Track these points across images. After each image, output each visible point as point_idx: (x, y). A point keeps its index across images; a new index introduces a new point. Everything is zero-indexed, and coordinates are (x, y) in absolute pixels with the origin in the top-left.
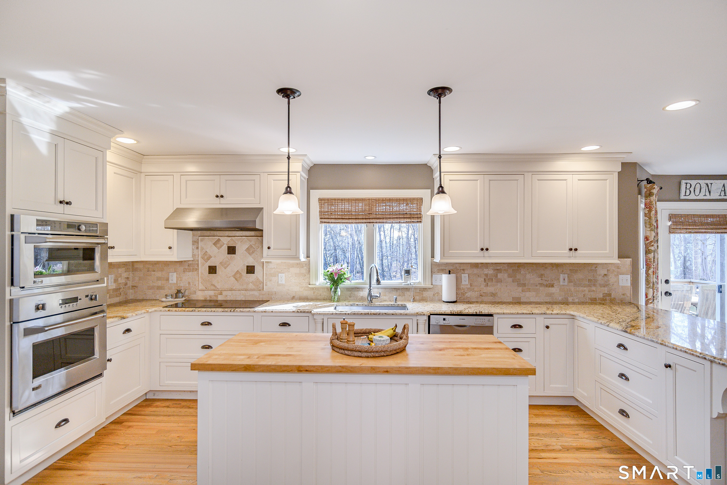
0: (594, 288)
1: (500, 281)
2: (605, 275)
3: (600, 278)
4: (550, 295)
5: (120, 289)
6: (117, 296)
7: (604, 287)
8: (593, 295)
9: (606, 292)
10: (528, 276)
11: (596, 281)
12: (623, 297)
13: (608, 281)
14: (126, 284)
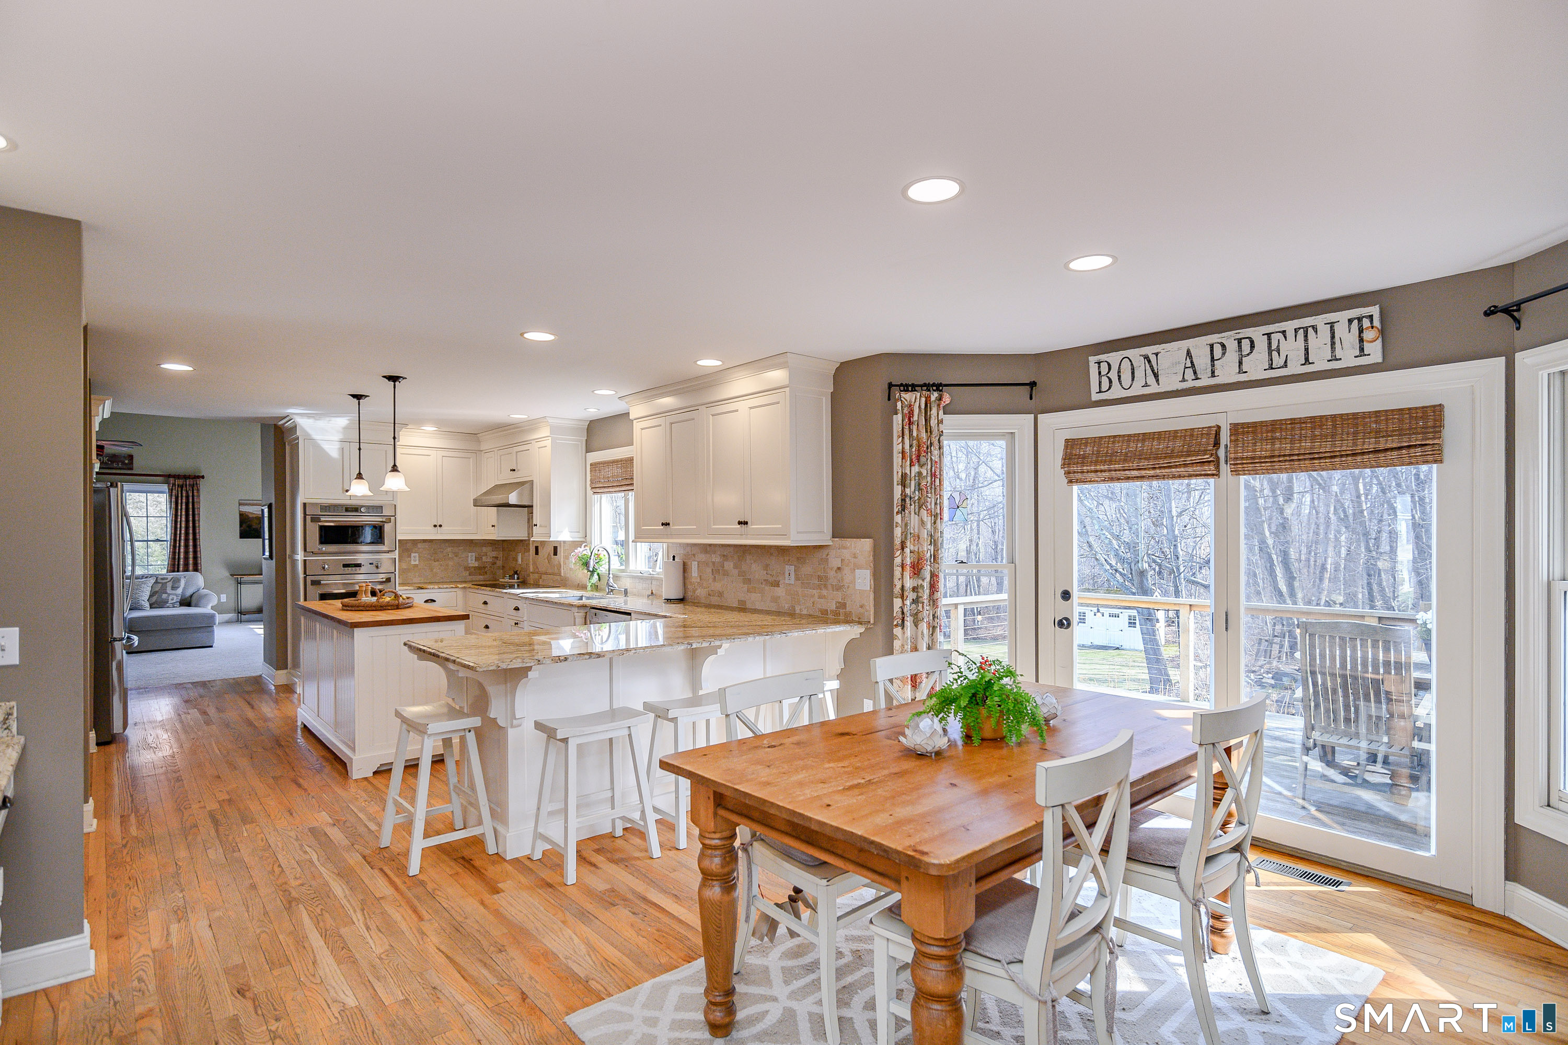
0: (824, 592)
1: (726, 574)
2: (839, 568)
3: (832, 574)
4: (775, 599)
5: (485, 568)
6: (480, 575)
7: (837, 590)
8: (822, 604)
9: (840, 600)
10: (753, 566)
11: (827, 578)
12: (862, 610)
13: (843, 580)
14: (494, 564)
